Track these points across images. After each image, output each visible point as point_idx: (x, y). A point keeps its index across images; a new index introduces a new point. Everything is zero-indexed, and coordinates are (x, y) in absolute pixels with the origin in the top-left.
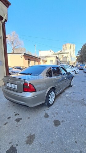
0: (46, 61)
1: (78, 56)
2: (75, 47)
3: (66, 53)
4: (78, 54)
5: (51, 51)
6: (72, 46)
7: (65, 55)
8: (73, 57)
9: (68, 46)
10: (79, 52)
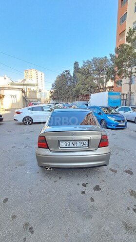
0: (3, 96)
1: (52, 91)
3: (34, 85)
4: (52, 89)
6: (39, 74)
7: (33, 88)
9: (33, 73)
10: (53, 86)
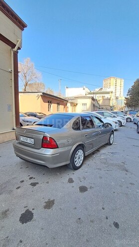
0: (77, 104)
1: (128, 97)
2: (122, 83)
3: (108, 93)
4: (127, 95)
5: (84, 89)
6: (119, 81)
7: (107, 96)
8: (120, 98)
9: (112, 80)
10: (129, 92)
